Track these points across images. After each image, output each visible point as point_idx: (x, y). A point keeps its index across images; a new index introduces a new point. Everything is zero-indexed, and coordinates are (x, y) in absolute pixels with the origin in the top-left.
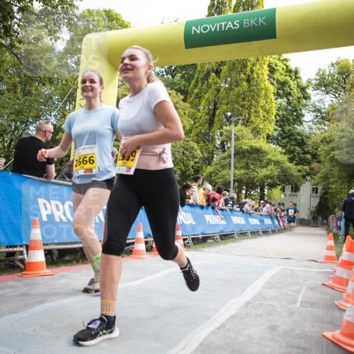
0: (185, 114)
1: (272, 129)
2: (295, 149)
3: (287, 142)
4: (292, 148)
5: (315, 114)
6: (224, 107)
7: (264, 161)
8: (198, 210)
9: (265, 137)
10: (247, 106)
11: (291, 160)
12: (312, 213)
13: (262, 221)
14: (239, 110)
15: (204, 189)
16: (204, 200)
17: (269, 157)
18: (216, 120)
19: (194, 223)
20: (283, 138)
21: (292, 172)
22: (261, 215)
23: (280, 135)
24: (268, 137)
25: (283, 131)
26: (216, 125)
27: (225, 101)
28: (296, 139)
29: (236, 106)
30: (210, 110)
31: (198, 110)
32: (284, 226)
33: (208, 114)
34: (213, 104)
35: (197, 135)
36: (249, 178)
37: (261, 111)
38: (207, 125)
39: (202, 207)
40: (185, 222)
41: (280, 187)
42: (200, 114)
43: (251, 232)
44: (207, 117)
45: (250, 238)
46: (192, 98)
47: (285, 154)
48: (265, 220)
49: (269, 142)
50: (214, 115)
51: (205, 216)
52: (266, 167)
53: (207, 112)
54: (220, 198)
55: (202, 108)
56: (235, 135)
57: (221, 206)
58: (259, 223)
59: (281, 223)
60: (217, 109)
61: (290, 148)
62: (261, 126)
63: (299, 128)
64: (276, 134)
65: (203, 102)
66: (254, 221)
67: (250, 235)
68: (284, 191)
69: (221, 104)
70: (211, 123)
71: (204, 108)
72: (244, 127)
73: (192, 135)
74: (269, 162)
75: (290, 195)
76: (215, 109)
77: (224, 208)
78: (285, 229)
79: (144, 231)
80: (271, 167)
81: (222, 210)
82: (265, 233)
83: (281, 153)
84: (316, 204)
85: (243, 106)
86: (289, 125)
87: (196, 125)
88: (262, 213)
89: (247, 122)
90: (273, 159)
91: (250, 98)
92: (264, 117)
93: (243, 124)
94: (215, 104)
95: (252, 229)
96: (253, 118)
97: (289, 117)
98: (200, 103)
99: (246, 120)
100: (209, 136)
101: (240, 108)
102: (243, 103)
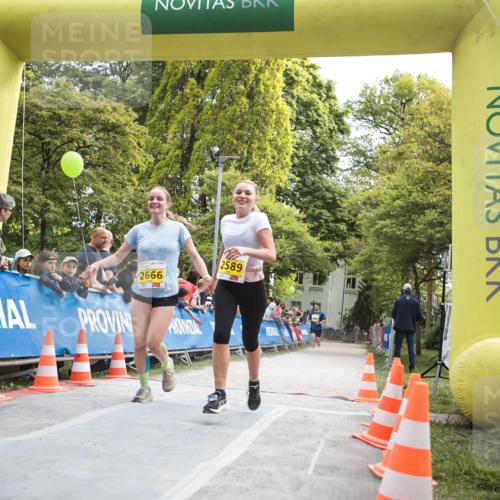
0: (139, 144)
2: (321, 214)
3: (310, 201)
4: (317, 210)
6: (209, 137)
9: (274, 192)
12: (345, 318)
13: (262, 332)
14: (232, 143)
18: (193, 157)
23: (298, 189)
24: (279, 192)
26: (194, 166)
27: (210, 127)
28: (323, 198)
29: (228, 137)
30: (184, 140)
31: (164, 140)
33: (180, 147)
34: (189, 130)
37: (269, 148)
38: (178, 166)
42: (166, 146)
44: (179, 152)
47: (305, 220)
48: (267, 328)
49: (278, 199)
50: (190, 149)
53: (179, 143)
54: (194, 290)
55: (170, 135)
56: (223, 184)
57: (194, 302)
60: (196, 140)
61: (314, 210)
62: (268, 173)
64: (292, 187)
65: (173, 127)
68: (300, 282)
69: (203, 131)
70: (185, 162)
71: (174, 137)
72: (238, 173)
75: (311, 289)
76: (193, 139)
77: (200, 307)
79: (56, 345)
81: (196, 310)
82: (267, 350)
83: (299, 219)
85: (239, 138)
87: (159, 164)
89: (245, 164)
91: (252, 125)
92: (273, 158)
93: (238, 168)
94: (193, 131)
96: (254, 159)
98: (167, 128)
99: (244, 161)
100: (181, 184)
101: (235, 141)
102: (240, 132)
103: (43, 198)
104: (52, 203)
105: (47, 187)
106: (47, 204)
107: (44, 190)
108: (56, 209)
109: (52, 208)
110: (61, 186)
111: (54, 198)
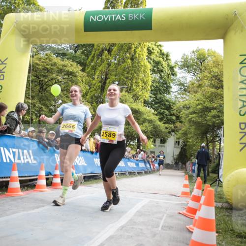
0: (82, 81)
1: (147, 96)
2: (164, 112)
3: (159, 107)
4: (162, 111)
5: (180, 87)
6: (113, 77)
7: (141, 119)
8: (89, 155)
9: (143, 102)
10: (130, 78)
11: (161, 120)
12: (175, 159)
13: (137, 165)
14: (124, 80)
15: (94, 139)
16: (94, 148)
17: (145, 116)
19: (86, 165)
20: (156, 103)
21: (161, 128)
22: (137, 160)
23: (154, 101)
24: (145, 102)
25: (156, 98)
27: (114, 73)
28: (165, 105)
29: (122, 77)
30: (102, 79)
31: (94, 79)
32: (154, 168)
33: (101, 82)
34: (105, 74)
35: (92, 98)
36: (129, 131)
37: (140, 82)
38: (100, 90)
39: (92, 153)
40: (79, 164)
41: (152, 140)
42: (94, 82)
43: (129, 173)
44: (100, 84)
45: (128, 177)
46: (89, 69)
47: (156, 115)
48: (140, 163)
49: (145, 105)
50: (105, 83)
51: (94, 159)
52: (142, 124)
53: (100, 80)
55: (96, 77)
58: (135, 166)
59: (152, 166)
60: (108, 79)
61: (160, 110)
62: (140, 93)
63: (167, 96)
64: (150, 100)
65: (97, 73)
66: (132, 165)
67: (128, 175)
68: (155, 143)
69: (111, 75)
71: (98, 77)
72: (127, 94)
73: (87, 97)
74: (145, 120)
75: (159, 146)
76: (106, 78)
78: (154, 171)
80: (146, 124)
82: (140, 173)
83: (154, 114)
84: (178, 153)
85: (127, 78)
86: (161, 94)
87: (91, 90)
88: (138, 159)
89: (130, 90)
90: (148, 118)
92: (142, 87)
93: (126, 91)
94: (107, 75)
95: (130, 171)
96: (134, 87)
97: (161, 87)
98: (95, 73)
99: (129, 88)
100: (101, 98)
101: (125, 79)
102: (127, 75)
103: (40, 105)
104: (44, 107)
105: (42, 100)
106: (41, 108)
107: (40, 101)
108: (45, 110)
109: (44, 109)
110: (48, 100)
111: (45, 105)
